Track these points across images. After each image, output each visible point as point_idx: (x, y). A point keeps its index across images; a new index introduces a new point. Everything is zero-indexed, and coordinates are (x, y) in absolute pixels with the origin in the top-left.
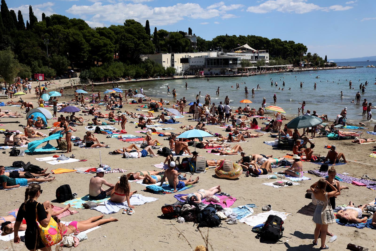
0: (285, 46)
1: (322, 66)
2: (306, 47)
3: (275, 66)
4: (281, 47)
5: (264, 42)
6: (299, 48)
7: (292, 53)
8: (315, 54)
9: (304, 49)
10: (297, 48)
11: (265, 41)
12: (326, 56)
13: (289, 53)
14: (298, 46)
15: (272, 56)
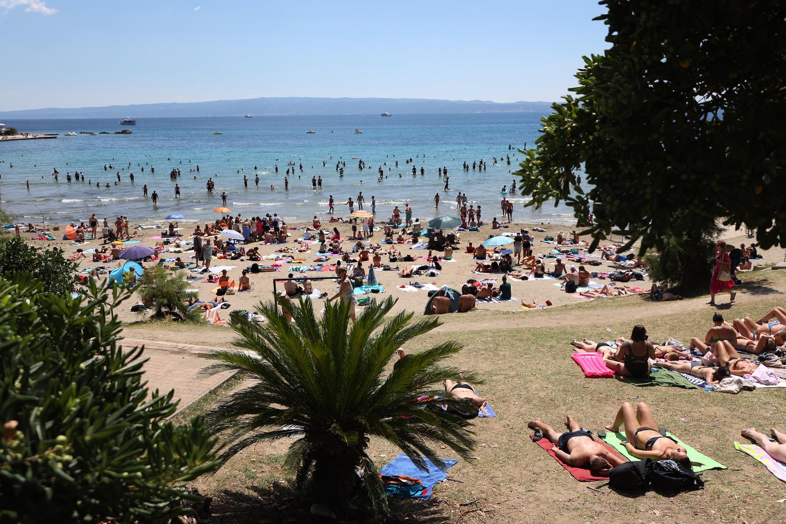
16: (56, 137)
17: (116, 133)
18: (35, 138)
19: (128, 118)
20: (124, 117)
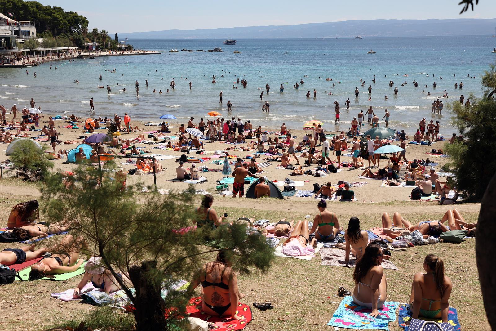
0: (54, 15)
1: (114, 49)
2: (86, 19)
3: (55, 49)
4: (49, 17)
5: (19, 6)
6: (75, 19)
7: (67, 28)
8: (104, 31)
9: (84, 22)
10: (72, 20)
11: (20, 4)
12: (116, 35)
13: (61, 27)
14: (74, 17)
15: (40, 31)
16: (160, 53)
17: (209, 51)
18: (145, 54)
19: (231, 38)
20: (227, 38)
